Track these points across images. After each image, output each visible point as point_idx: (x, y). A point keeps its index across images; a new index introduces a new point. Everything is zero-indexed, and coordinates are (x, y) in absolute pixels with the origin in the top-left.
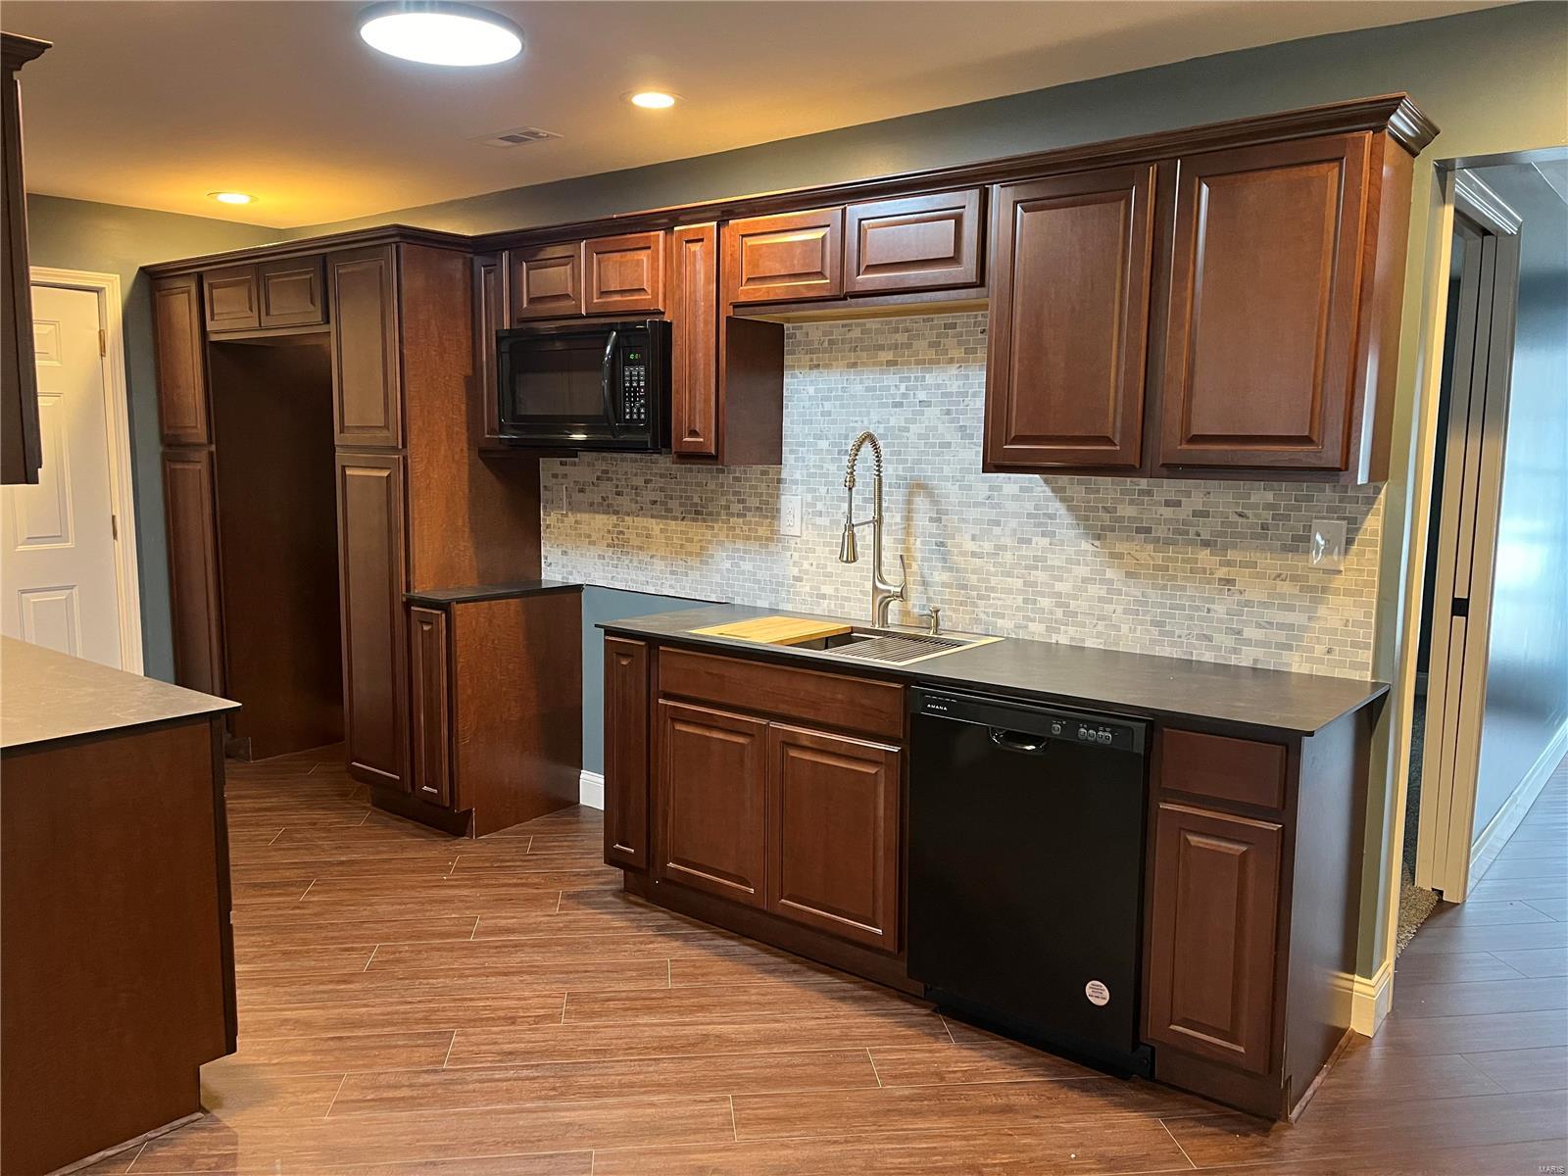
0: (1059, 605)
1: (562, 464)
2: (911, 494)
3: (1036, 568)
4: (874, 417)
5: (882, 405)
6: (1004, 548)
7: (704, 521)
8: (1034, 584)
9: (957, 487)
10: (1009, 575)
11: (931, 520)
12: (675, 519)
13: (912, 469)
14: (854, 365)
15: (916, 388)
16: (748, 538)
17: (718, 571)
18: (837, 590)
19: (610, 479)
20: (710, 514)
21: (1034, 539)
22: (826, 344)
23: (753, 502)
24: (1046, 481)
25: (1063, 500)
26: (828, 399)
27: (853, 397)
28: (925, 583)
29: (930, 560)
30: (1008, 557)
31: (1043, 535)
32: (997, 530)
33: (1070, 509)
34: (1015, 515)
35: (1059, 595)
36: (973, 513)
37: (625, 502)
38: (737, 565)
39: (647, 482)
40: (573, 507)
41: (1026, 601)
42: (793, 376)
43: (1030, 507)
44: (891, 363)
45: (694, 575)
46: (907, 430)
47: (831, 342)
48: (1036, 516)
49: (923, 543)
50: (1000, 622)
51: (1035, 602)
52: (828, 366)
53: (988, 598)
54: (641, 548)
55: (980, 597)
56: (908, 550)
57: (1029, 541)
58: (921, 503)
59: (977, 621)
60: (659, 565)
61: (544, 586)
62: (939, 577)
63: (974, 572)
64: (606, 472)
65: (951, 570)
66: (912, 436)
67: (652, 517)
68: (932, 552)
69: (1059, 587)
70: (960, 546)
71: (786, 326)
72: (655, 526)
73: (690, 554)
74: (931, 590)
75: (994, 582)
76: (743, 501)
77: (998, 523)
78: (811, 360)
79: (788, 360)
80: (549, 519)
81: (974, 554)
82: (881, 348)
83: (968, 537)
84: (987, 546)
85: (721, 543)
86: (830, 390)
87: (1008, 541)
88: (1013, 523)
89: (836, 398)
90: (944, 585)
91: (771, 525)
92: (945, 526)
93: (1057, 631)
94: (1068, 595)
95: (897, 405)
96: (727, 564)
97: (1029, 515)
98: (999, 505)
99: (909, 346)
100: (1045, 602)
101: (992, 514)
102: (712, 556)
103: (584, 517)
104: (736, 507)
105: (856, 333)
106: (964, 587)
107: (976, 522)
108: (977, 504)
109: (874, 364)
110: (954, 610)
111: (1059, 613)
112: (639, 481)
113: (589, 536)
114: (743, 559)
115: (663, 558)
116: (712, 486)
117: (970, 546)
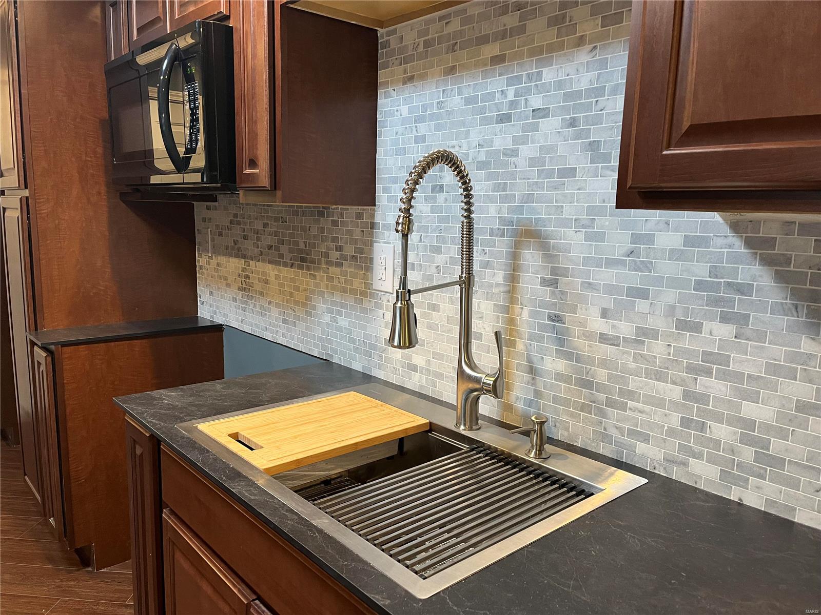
0: (746, 440)
1: (208, 208)
2: (517, 245)
3: (709, 373)
4: (475, 138)
5: (486, 121)
6: (653, 334)
7: (308, 269)
8: (702, 399)
9: (581, 236)
10: (659, 376)
11: (544, 282)
12: (285, 265)
13: (520, 209)
14: (451, 70)
15: (528, 91)
16: (344, 291)
17: (319, 324)
18: (428, 362)
19: (239, 223)
20: (313, 262)
21: (707, 326)
22: (421, 49)
23: (349, 250)
24: (735, 227)
25: (767, 261)
26: (420, 120)
27: (449, 113)
28: (532, 370)
29: (540, 339)
30: (658, 349)
31: (725, 319)
32: (642, 306)
33: (781, 277)
34: (674, 283)
35: (749, 424)
36: (606, 276)
37: (249, 245)
38: (334, 320)
39: (265, 225)
40: (216, 251)
41: (686, 422)
42: (387, 96)
43: (701, 271)
44: (498, 60)
45: (301, 325)
46: (514, 153)
47: (427, 44)
48: (714, 287)
49: (533, 314)
50: (641, 448)
51: (702, 427)
52: (423, 77)
53: (624, 407)
54: (261, 294)
55: (610, 403)
56: (511, 321)
57: (696, 328)
58: (531, 258)
59: (605, 437)
60: (275, 312)
61: (200, 325)
62: (553, 364)
63: (604, 364)
64: (236, 216)
65: (568, 356)
66: (521, 161)
67: (270, 262)
68: (542, 327)
69: (749, 410)
70: (583, 324)
71: (381, 31)
72: (271, 271)
73: (297, 303)
74: (541, 381)
75: (633, 383)
76: (339, 249)
77: (643, 294)
78: (405, 72)
79: (382, 75)
80: (201, 260)
81: (604, 338)
82: (484, 40)
83: (595, 312)
84: (625, 328)
85: (322, 294)
86: (425, 108)
87: (658, 322)
88: (670, 296)
89: (433, 117)
90: (559, 377)
91: (365, 277)
92: (563, 293)
93: (743, 483)
94: (767, 428)
95: (504, 119)
96: (326, 318)
97: (700, 285)
98: (647, 266)
99: (521, 30)
100: (722, 432)
101: (635, 279)
102: (314, 308)
103: (222, 259)
104: (335, 255)
105: (455, 25)
106: (587, 384)
107: (610, 289)
108: (610, 263)
109: (476, 65)
110: (572, 415)
111: (748, 454)
112: (258, 225)
113: (226, 279)
114: (339, 313)
115: (278, 306)
116: (314, 232)
117: (598, 325)
